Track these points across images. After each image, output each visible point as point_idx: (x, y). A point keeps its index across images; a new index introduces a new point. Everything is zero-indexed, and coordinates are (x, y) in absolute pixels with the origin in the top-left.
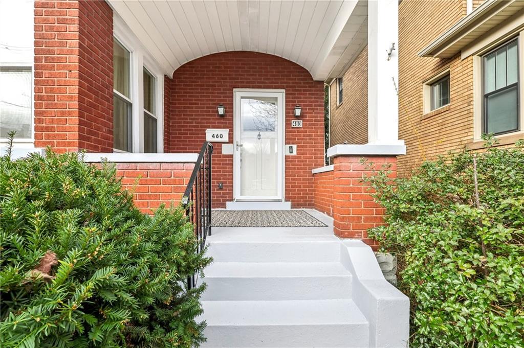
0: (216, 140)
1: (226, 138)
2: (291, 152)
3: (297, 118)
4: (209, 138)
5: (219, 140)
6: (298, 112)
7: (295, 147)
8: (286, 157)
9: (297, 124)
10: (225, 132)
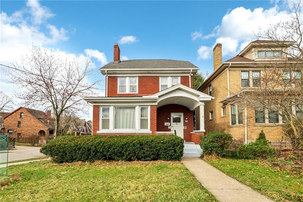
0: (167, 125)
1: (169, 125)
2: (185, 128)
3: (187, 120)
4: (165, 125)
5: (168, 125)
6: (187, 119)
7: (186, 127)
8: (184, 129)
9: (187, 121)
10: (169, 123)
